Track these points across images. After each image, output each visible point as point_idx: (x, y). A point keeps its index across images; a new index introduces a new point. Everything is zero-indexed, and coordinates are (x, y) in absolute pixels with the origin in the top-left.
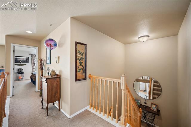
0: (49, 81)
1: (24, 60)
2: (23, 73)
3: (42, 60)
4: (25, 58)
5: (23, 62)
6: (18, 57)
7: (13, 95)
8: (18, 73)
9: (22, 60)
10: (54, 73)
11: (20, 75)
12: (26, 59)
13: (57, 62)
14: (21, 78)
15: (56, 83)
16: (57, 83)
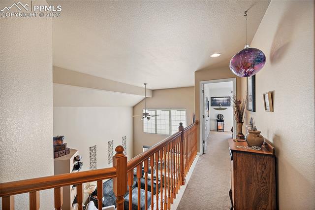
0: (239, 159)
1: (224, 101)
2: (223, 121)
3: (240, 102)
4: (227, 98)
5: (224, 105)
6: (217, 99)
7: (203, 154)
8: (218, 121)
9: (222, 101)
10: (257, 139)
11: (219, 123)
12: (227, 100)
13: (268, 108)
14: (221, 128)
15: (259, 171)
16: (265, 172)
